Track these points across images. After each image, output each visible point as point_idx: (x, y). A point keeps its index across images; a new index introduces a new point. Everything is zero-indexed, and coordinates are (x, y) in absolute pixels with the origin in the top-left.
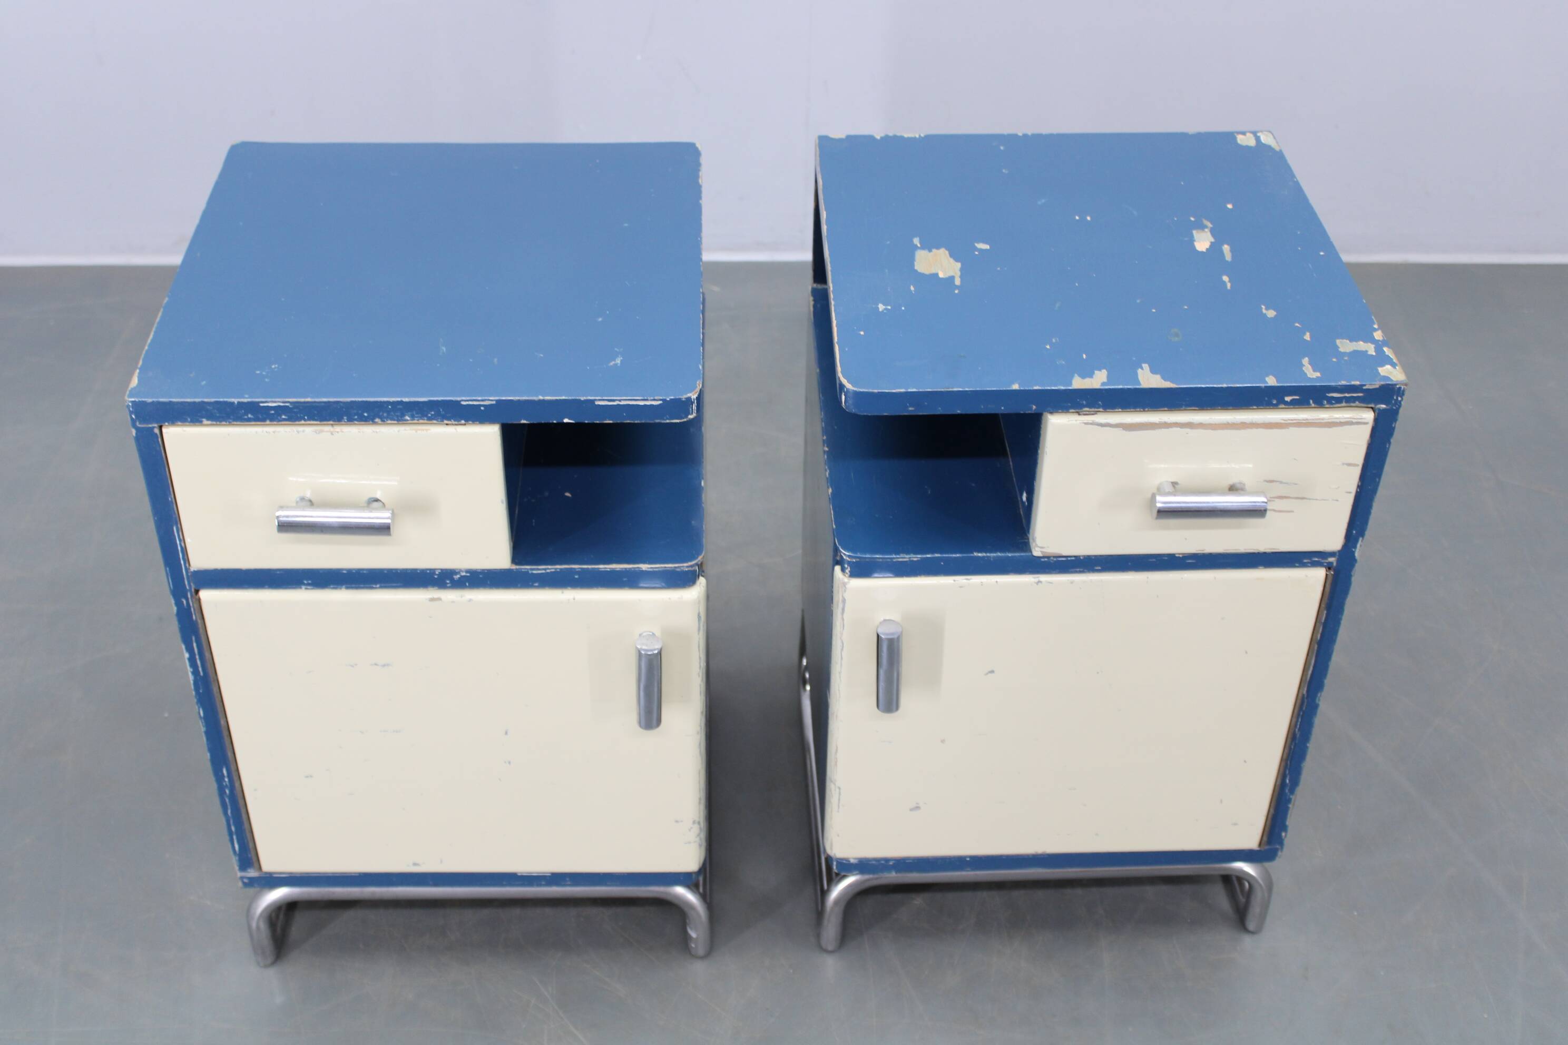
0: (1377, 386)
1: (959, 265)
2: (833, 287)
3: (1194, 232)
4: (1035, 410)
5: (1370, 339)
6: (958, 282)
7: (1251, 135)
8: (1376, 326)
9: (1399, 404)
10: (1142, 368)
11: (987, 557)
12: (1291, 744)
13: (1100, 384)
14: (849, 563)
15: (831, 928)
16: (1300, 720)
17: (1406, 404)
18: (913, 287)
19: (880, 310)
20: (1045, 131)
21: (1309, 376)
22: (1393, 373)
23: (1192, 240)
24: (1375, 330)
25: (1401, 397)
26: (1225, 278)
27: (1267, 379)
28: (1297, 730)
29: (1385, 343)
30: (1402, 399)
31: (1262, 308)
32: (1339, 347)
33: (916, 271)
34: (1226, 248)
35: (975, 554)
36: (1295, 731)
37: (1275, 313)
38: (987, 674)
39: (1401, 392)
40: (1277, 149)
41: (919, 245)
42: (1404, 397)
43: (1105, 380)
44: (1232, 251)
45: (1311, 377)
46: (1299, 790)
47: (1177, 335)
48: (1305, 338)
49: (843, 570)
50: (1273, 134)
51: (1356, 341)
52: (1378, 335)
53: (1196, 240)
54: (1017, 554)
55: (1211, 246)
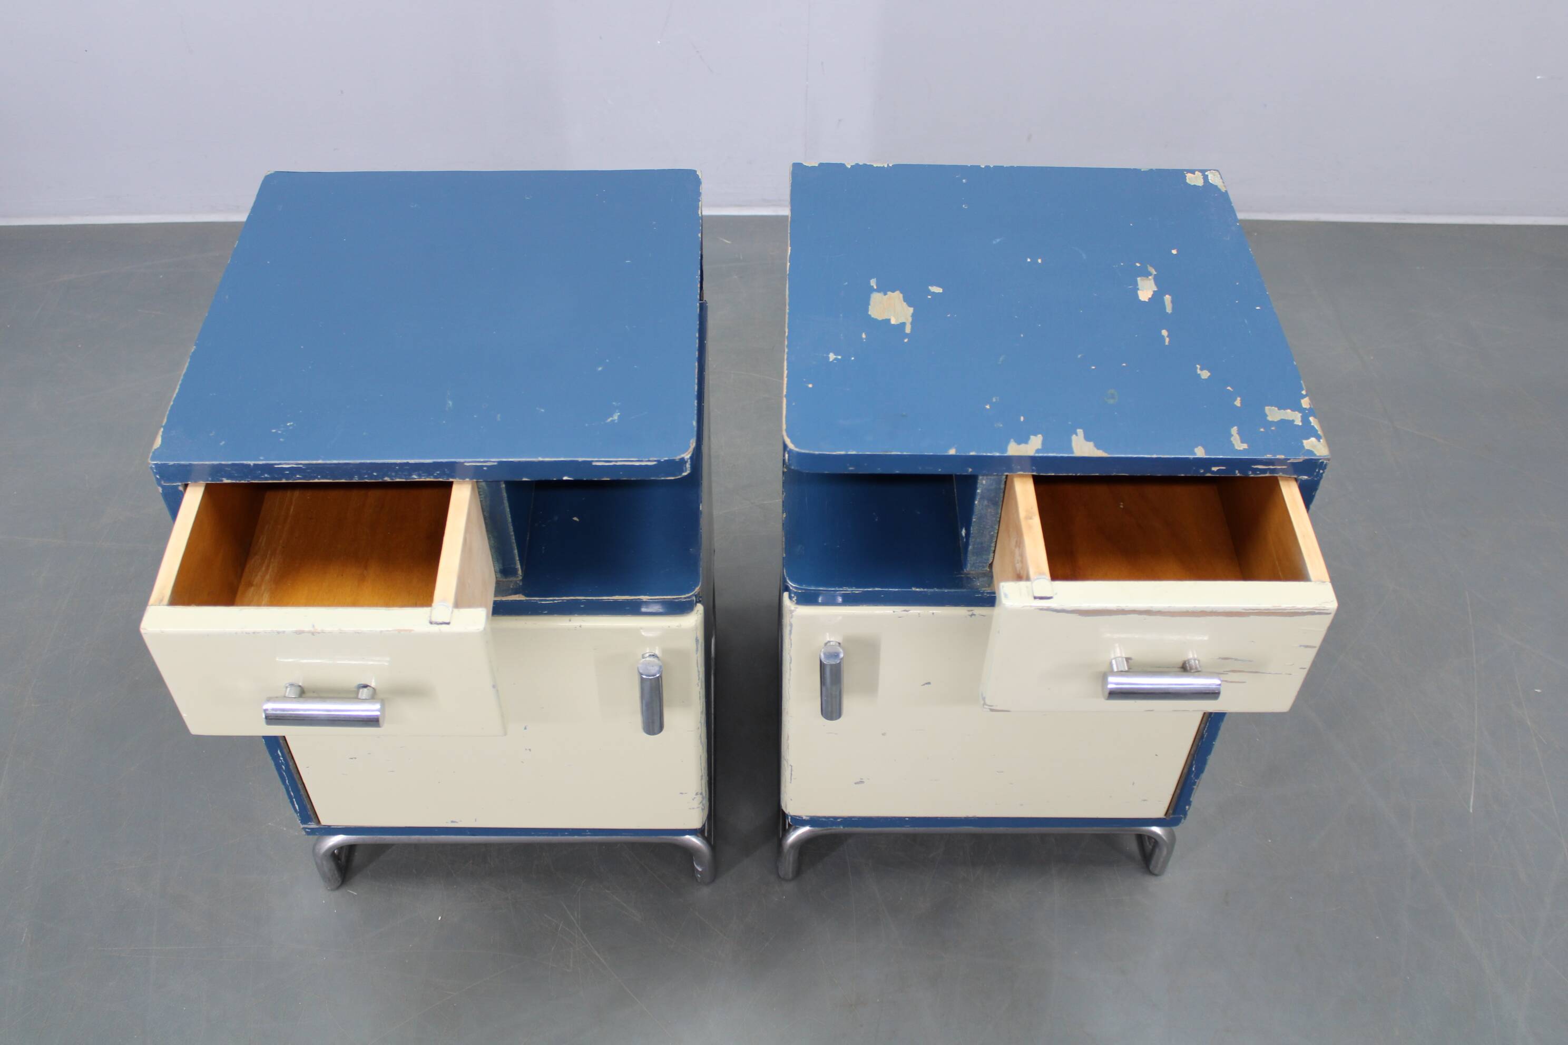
0: (1301, 461)
1: (911, 310)
2: (788, 332)
3: (1139, 279)
4: (971, 472)
5: (1297, 407)
6: (908, 330)
7: (1200, 174)
8: (1304, 392)
9: (1320, 476)
10: (1077, 435)
11: (924, 592)
12: (1199, 742)
13: (1034, 451)
14: (795, 593)
15: (788, 864)
16: (1208, 724)
17: (1328, 476)
18: (865, 334)
19: (831, 360)
20: (1006, 164)
21: (1236, 448)
22: (1317, 447)
23: (1136, 289)
24: (1304, 397)
25: (1323, 470)
26: (1164, 333)
27: (1196, 450)
28: (1205, 731)
29: (1311, 412)
30: (1324, 472)
31: (1197, 368)
32: (1267, 416)
33: (870, 316)
34: (1168, 298)
35: (914, 589)
36: (1203, 732)
37: (1209, 374)
38: (924, 685)
39: (1323, 466)
40: (1223, 190)
41: (875, 287)
42: (1325, 470)
43: (1040, 447)
44: (1173, 302)
45: (1239, 449)
46: (1205, 776)
47: (1113, 397)
48: (1235, 403)
49: (790, 598)
50: (1220, 174)
51: (1285, 409)
52: (1305, 403)
53: (1140, 289)
54: (952, 590)
55: (1153, 295)
